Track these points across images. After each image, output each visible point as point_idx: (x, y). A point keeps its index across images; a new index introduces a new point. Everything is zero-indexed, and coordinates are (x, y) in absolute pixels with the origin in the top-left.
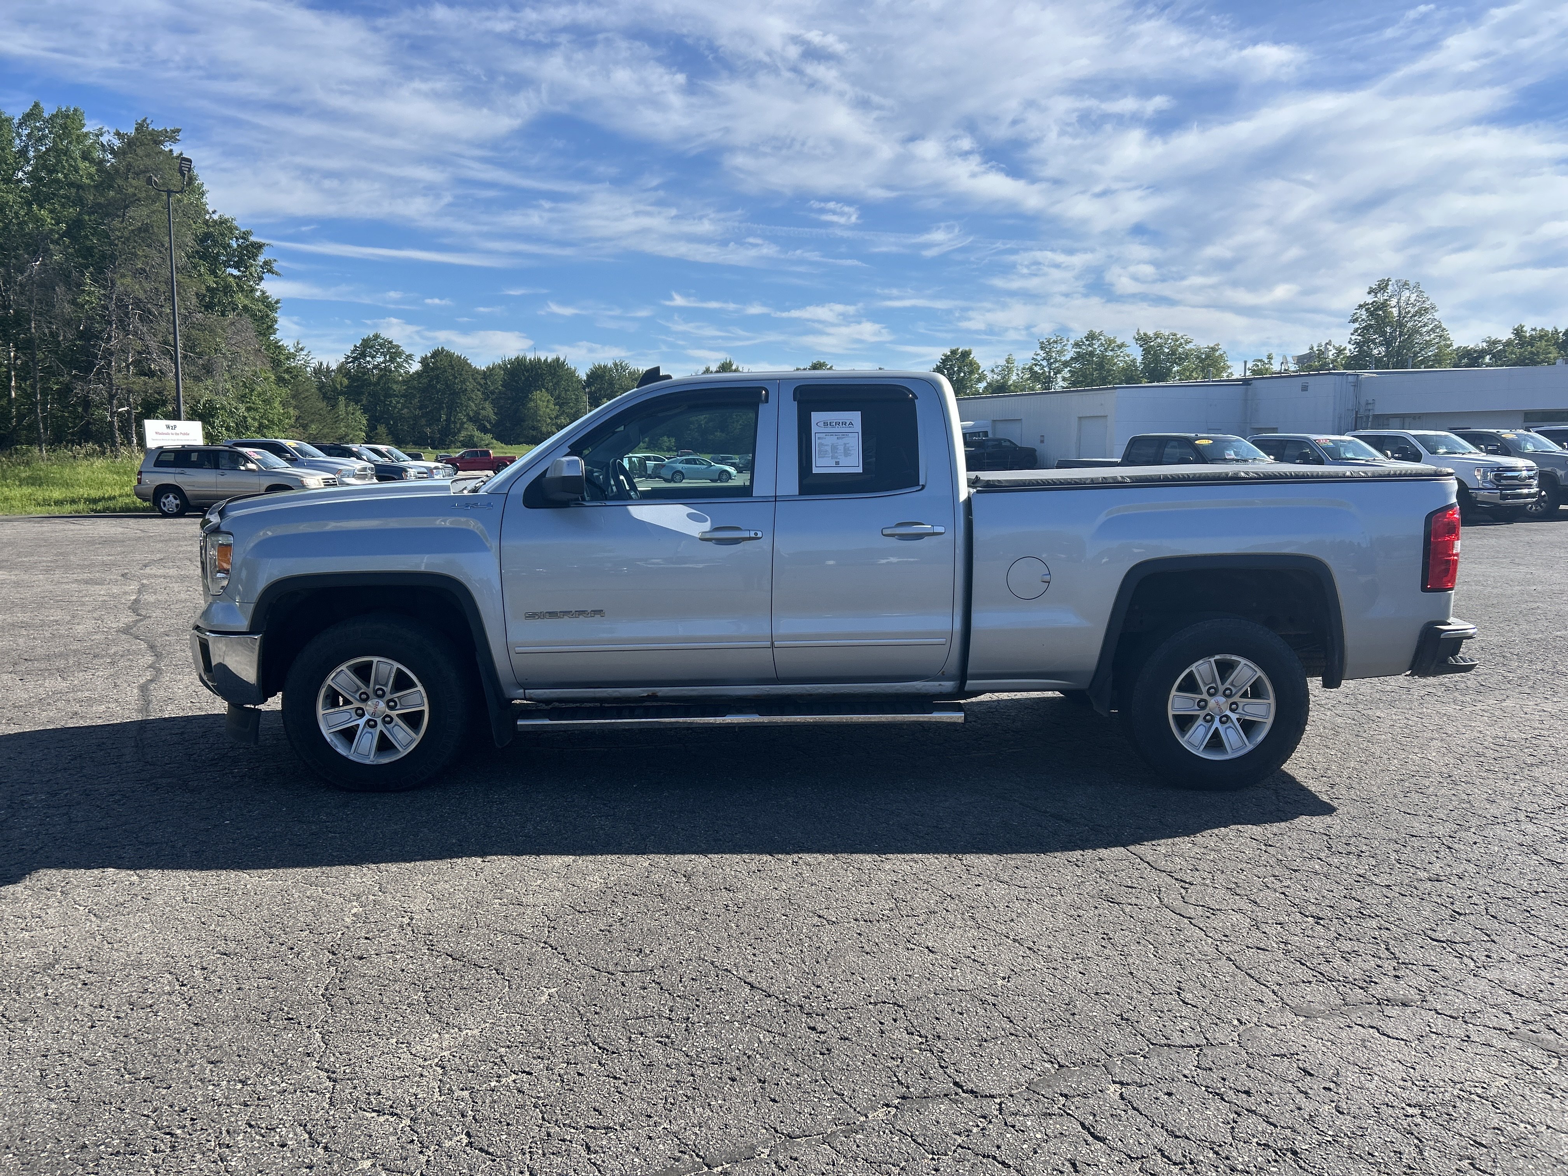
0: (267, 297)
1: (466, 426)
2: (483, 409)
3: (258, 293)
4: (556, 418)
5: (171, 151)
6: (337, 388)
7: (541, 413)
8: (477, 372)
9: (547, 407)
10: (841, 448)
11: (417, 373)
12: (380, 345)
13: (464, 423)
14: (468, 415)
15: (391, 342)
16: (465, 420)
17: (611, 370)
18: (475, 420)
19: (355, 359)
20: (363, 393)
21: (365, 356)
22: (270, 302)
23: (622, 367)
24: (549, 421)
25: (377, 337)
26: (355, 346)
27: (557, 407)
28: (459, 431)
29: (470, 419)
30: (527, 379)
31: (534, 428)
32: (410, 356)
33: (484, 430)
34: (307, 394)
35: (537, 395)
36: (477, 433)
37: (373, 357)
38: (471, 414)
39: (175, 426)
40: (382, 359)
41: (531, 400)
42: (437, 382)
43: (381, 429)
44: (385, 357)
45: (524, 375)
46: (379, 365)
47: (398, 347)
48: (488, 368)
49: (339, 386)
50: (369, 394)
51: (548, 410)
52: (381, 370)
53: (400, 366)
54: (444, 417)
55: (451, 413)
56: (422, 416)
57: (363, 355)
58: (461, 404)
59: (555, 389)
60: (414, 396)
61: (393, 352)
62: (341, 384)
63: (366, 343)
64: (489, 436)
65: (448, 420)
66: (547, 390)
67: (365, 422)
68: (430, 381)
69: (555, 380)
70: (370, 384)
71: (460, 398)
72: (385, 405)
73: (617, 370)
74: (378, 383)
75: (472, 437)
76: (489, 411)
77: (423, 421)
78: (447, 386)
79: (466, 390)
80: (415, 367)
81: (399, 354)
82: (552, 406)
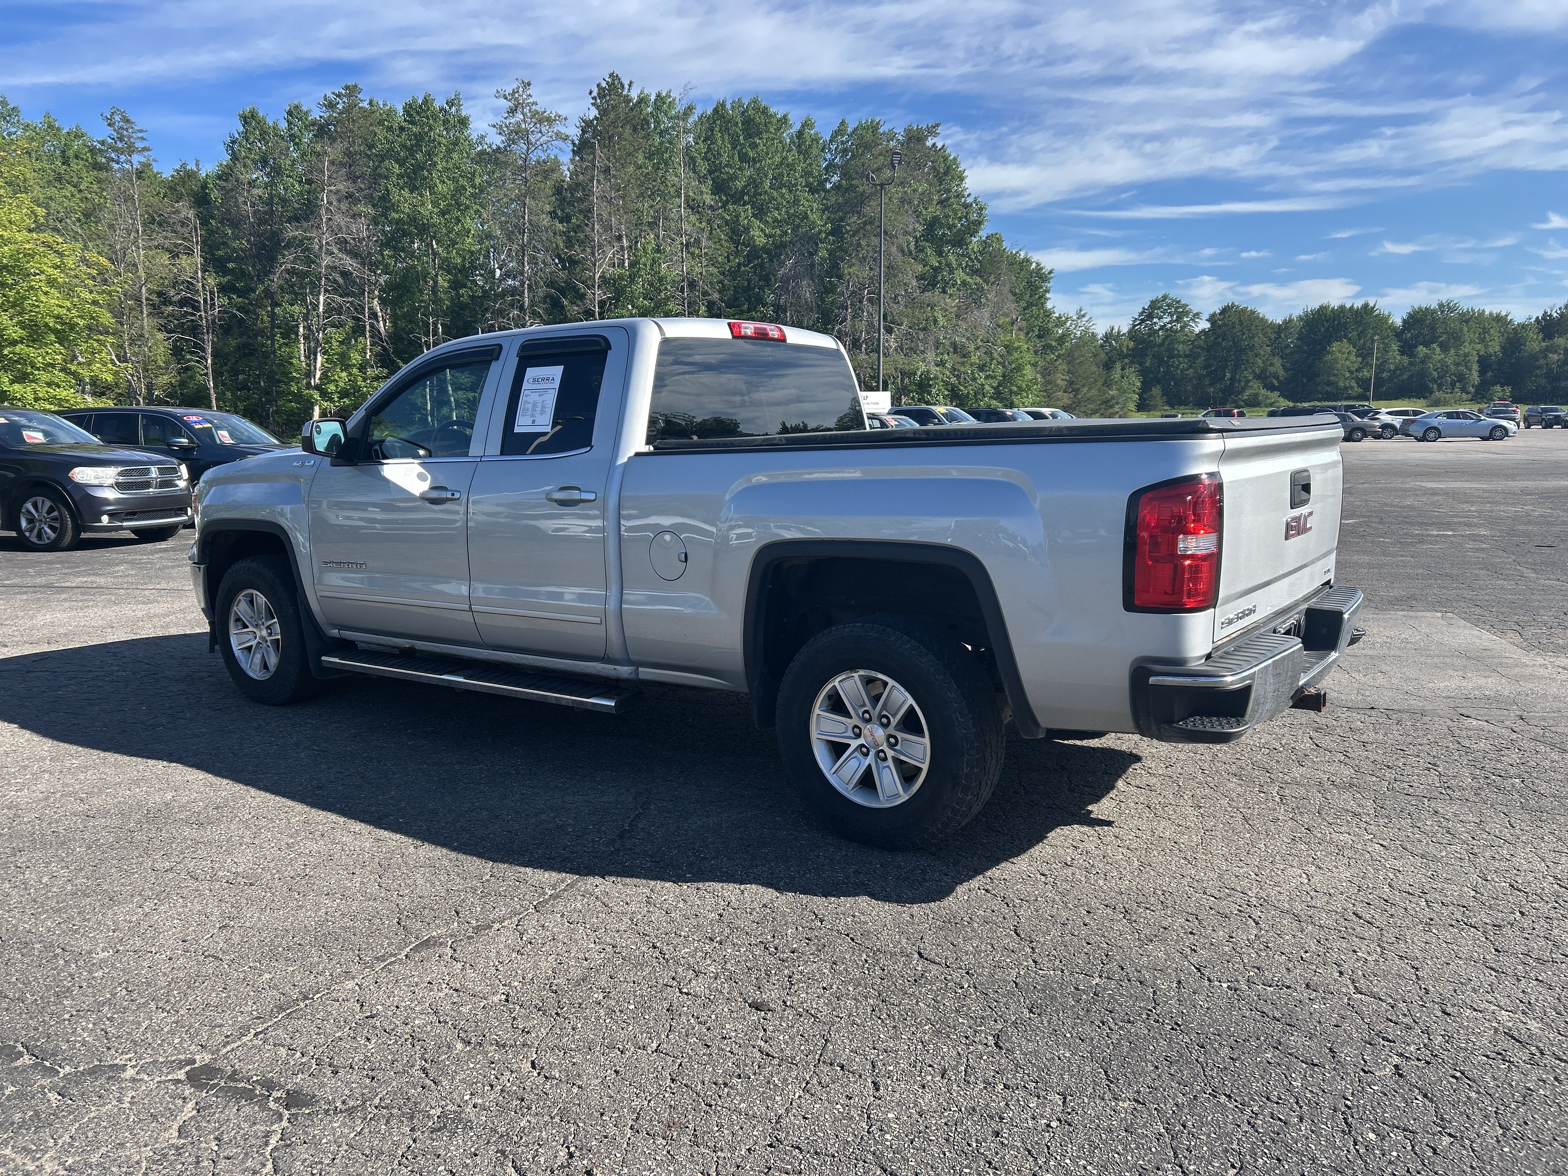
0: (1042, 269)
1: (1251, 384)
2: (1272, 365)
3: (1034, 266)
4: (1359, 370)
5: (934, 144)
6: (1122, 351)
7: (1339, 366)
8: (1272, 326)
9: (1347, 359)
10: (540, 405)
11: (1203, 331)
12: (1168, 305)
13: (1249, 381)
14: (1253, 372)
15: (1178, 302)
16: (1250, 378)
17: (1434, 312)
18: (1262, 377)
19: (1143, 321)
20: (1147, 355)
21: (1153, 318)
22: (1044, 273)
23: (1449, 308)
24: (1348, 374)
25: (1165, 297)
26: (1144, 309)
27: (1360, 359)
28: (1244, 389)
29: (1258, 377)
30: (1327, 330)
31: (1329, 384)
32: (1197, 315)
33: (1272, 388)
34: (1082, 359)
35: (1335, 346)
36: (1263, 392)
37: (1160, 318)
38: (1257, 371)
39: (867, 397)
40: (1168, 320)
41: (1329, 353)
42: (1223, 340)
43: (1156, 391)
44: (1172, 316)
45: (1323, 325)
46: (1165, 325)
47: (1186, 305)
48: (1285, 322)
49: (1125, 350)
50: (1153, 356)
51: (1348, 363)
52: (1167, 330)
53: (1186, 325)
54: (1228, 375)
55: (1236, 370)
56: (1206, 376)
57: (1150, 316)
58: (1247, 361)
59: (1360, 339)
60: (1199, 355)
61: (1180, 312)
62: (1128, 347)
63: (1154, 305)
64: (1277, 393)
65: (1232, 379)
66: (1349, 340)
67: (1139, 384)
68: (1216, 339)
69: (1360, 329)
70: (1154, 346)
71: (1246, 354)
72: (1169, 365)
73: (1442, 312)
74: (1162, 344)
75: (1256, 395)
76: (1277, 366)
77: (1207, 381)
78: (1234, 343)
79: (1254, 345)
80: (1203, 325)
81: (1187, 314)
82: (1353, 358)
